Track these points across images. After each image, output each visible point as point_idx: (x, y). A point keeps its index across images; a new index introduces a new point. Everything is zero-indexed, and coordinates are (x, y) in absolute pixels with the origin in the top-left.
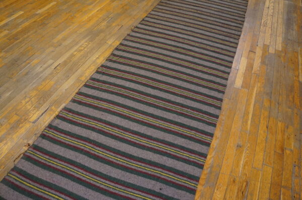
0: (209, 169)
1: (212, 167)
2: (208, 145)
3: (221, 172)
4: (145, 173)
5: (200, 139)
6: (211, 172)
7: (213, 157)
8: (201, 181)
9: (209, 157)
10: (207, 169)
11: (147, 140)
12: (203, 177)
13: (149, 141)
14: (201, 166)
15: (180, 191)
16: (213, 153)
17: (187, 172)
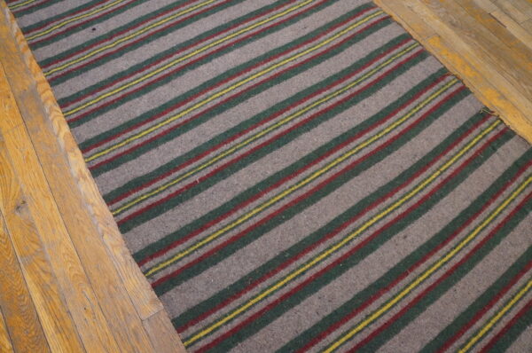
0: (47, 111)
1: (45, 118)
2: (85, 147)
3: (23, 126)
4: (138, 25)
5: (112, 142)
6: (40, 109)
7: (57, 136)
8: (47, 85)
9: (66, 129)
10: (51, 109)
11: (193, 59)
12: (49, 93)
13: (188, 61)
14: (63, 103)
15: (64, 50)
16: (62, 142)
17: (80, 77)
